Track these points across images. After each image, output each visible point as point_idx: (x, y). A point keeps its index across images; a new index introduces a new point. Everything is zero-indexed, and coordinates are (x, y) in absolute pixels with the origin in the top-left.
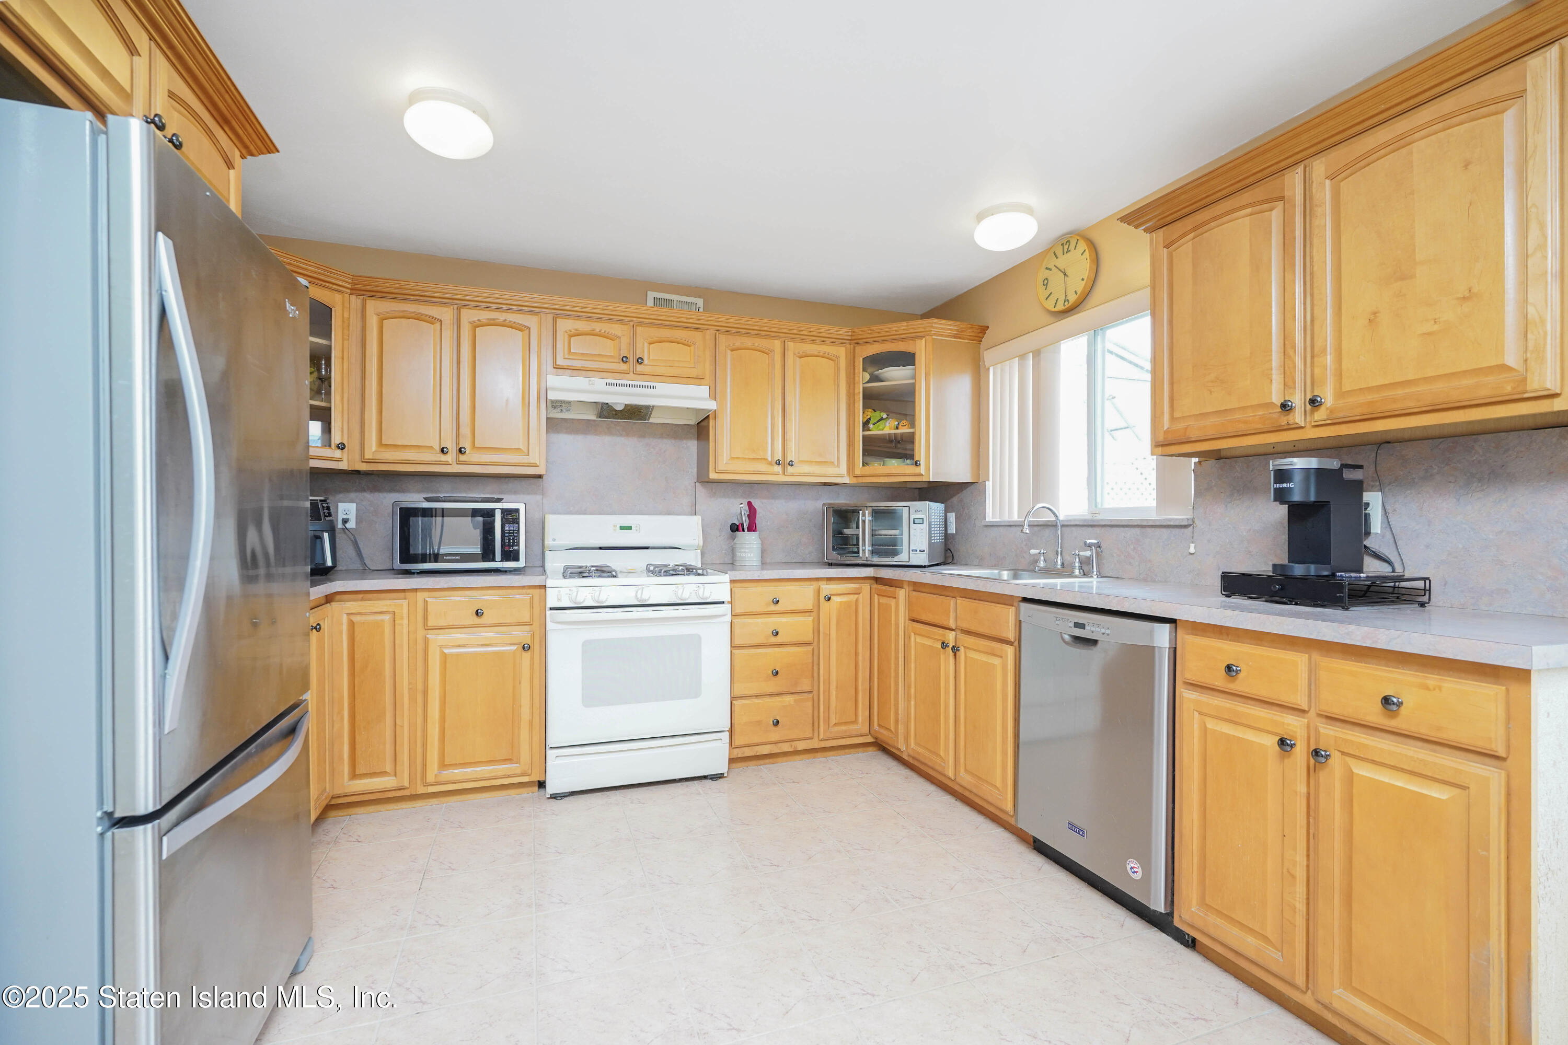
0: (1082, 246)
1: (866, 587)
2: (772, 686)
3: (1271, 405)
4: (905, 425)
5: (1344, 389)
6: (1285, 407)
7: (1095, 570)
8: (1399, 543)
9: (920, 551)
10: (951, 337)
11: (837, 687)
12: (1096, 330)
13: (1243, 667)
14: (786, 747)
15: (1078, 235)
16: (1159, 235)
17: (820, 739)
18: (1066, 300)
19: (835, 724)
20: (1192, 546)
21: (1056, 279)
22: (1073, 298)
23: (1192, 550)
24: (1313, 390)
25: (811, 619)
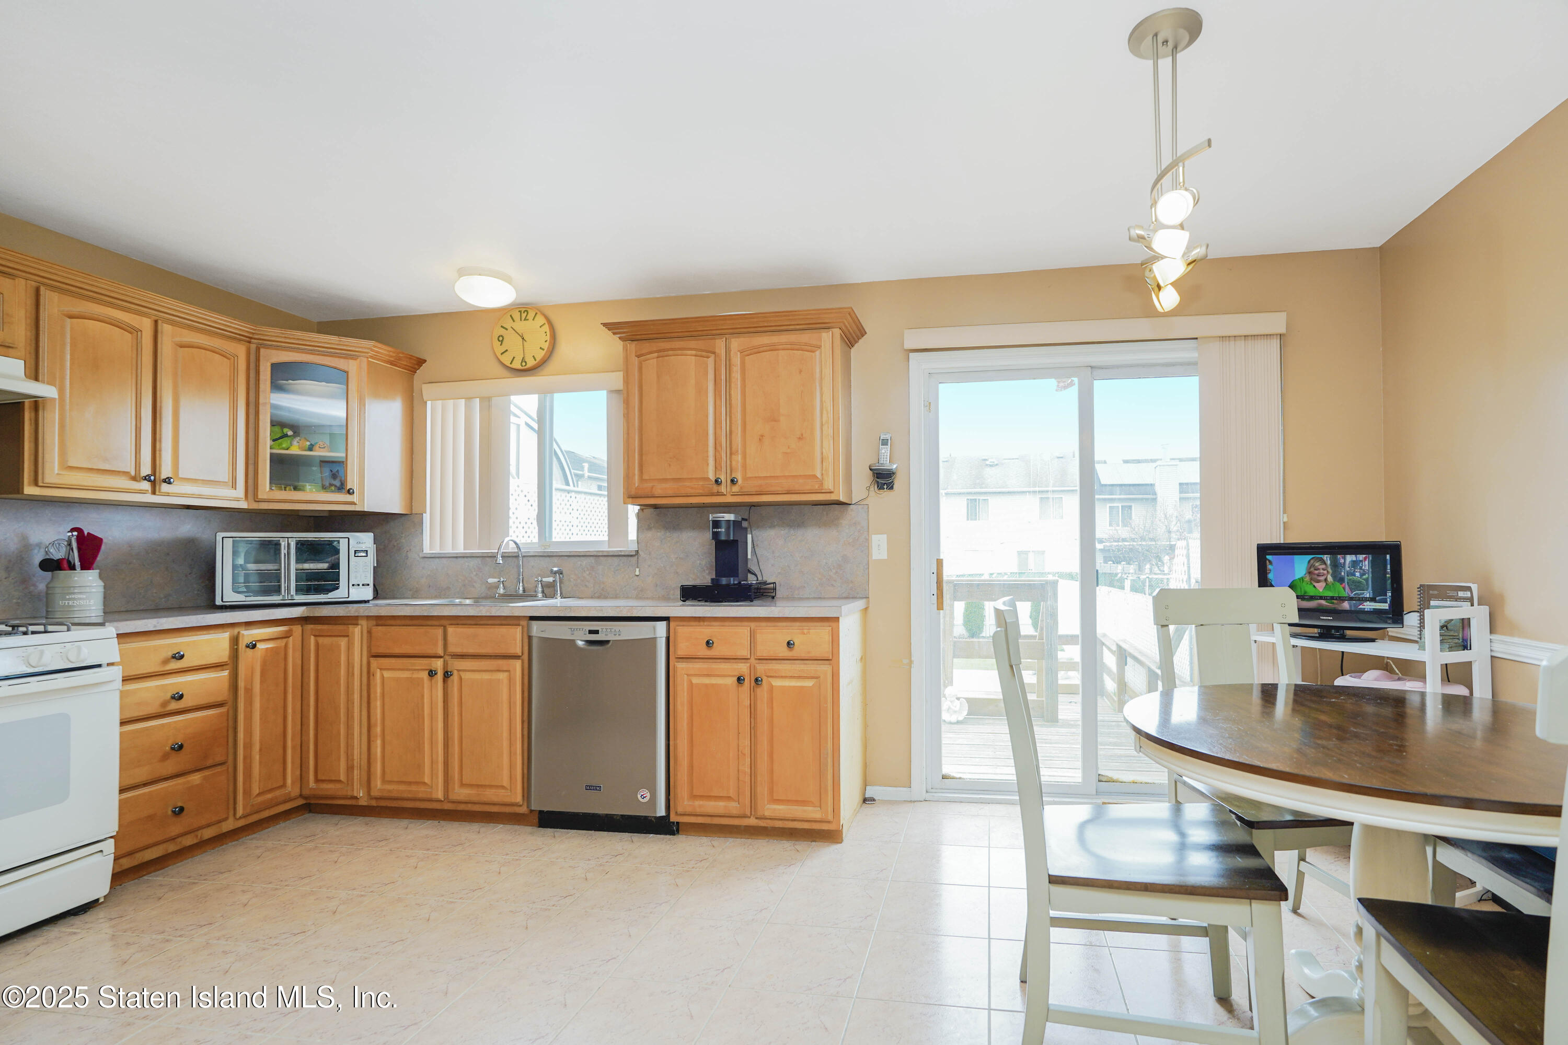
0: (540, 320)
1: (297, 629)
2: (170, 767)
3: (708, 479)
4: (324, 448)
5: (747, 476)
6: (717, 482)
7: (559, 592)
8: (760, 563)
9: (363, 585)
10: (382, 361)
11: (261, 750)
12: (545, 393)
13: (714, 640)
14: (188, 841)
15: (537, 309)
16: (632, 346)
17: (238, 816)
18: (523, 360)
19: (259, 795)
20: (637, 570)
21: (512, 342)
22: (531, 363)
23: (637, 573)
24: (731, 475)
25: (226, 673)
